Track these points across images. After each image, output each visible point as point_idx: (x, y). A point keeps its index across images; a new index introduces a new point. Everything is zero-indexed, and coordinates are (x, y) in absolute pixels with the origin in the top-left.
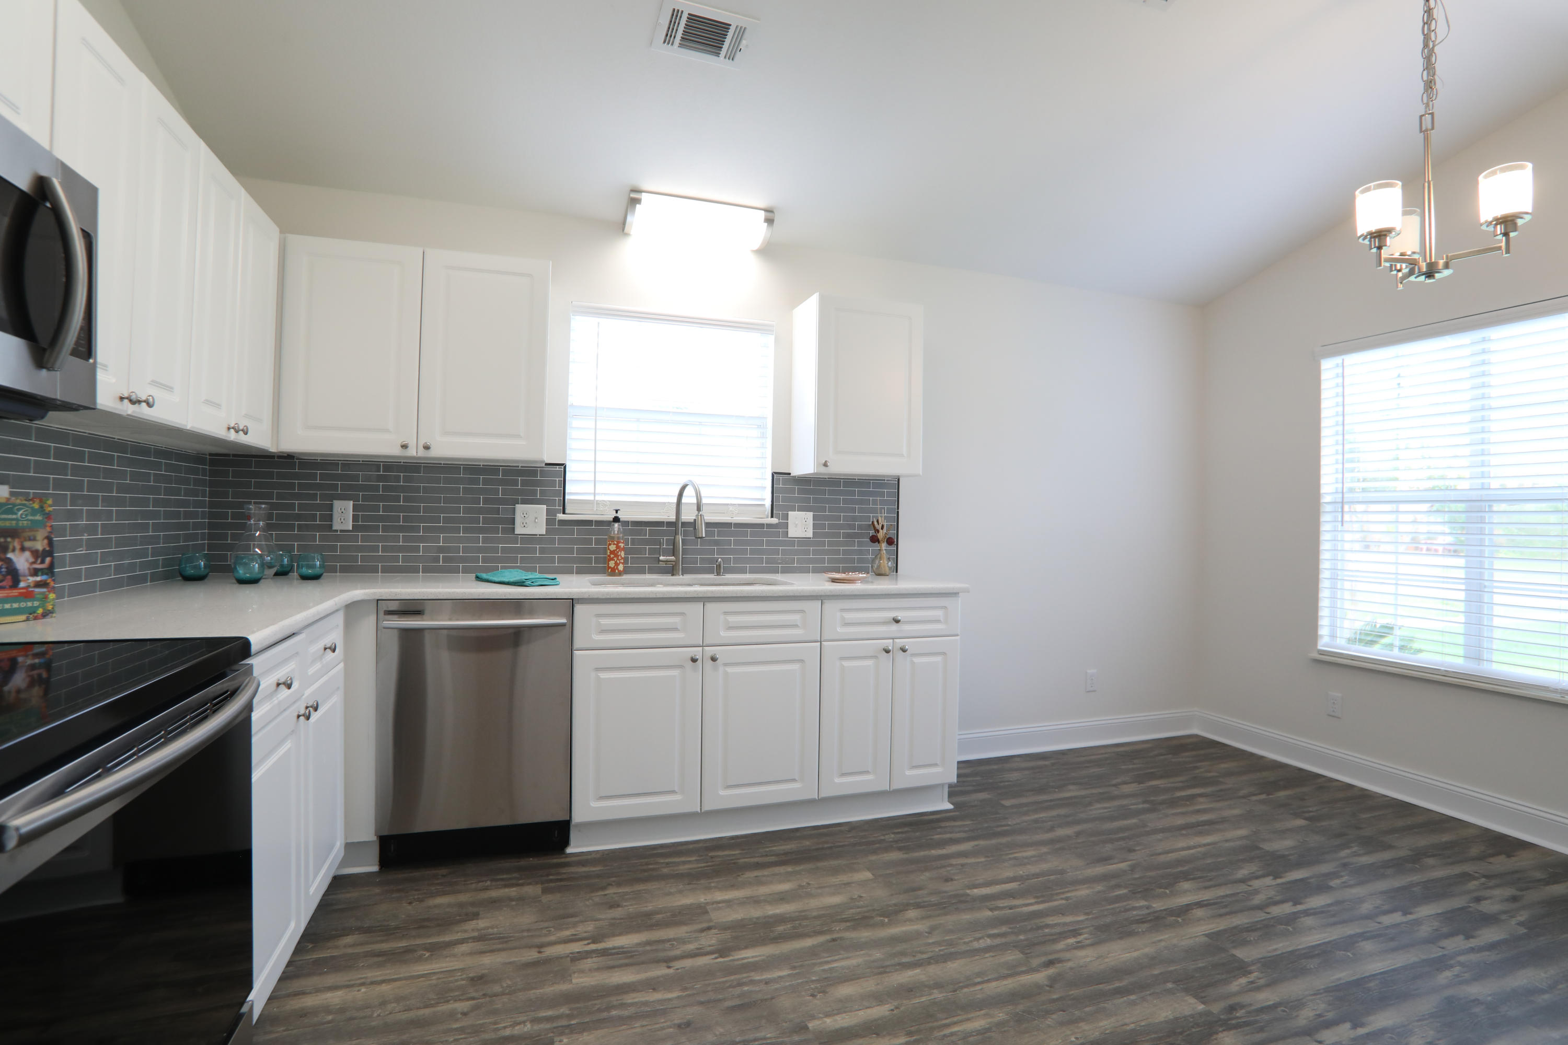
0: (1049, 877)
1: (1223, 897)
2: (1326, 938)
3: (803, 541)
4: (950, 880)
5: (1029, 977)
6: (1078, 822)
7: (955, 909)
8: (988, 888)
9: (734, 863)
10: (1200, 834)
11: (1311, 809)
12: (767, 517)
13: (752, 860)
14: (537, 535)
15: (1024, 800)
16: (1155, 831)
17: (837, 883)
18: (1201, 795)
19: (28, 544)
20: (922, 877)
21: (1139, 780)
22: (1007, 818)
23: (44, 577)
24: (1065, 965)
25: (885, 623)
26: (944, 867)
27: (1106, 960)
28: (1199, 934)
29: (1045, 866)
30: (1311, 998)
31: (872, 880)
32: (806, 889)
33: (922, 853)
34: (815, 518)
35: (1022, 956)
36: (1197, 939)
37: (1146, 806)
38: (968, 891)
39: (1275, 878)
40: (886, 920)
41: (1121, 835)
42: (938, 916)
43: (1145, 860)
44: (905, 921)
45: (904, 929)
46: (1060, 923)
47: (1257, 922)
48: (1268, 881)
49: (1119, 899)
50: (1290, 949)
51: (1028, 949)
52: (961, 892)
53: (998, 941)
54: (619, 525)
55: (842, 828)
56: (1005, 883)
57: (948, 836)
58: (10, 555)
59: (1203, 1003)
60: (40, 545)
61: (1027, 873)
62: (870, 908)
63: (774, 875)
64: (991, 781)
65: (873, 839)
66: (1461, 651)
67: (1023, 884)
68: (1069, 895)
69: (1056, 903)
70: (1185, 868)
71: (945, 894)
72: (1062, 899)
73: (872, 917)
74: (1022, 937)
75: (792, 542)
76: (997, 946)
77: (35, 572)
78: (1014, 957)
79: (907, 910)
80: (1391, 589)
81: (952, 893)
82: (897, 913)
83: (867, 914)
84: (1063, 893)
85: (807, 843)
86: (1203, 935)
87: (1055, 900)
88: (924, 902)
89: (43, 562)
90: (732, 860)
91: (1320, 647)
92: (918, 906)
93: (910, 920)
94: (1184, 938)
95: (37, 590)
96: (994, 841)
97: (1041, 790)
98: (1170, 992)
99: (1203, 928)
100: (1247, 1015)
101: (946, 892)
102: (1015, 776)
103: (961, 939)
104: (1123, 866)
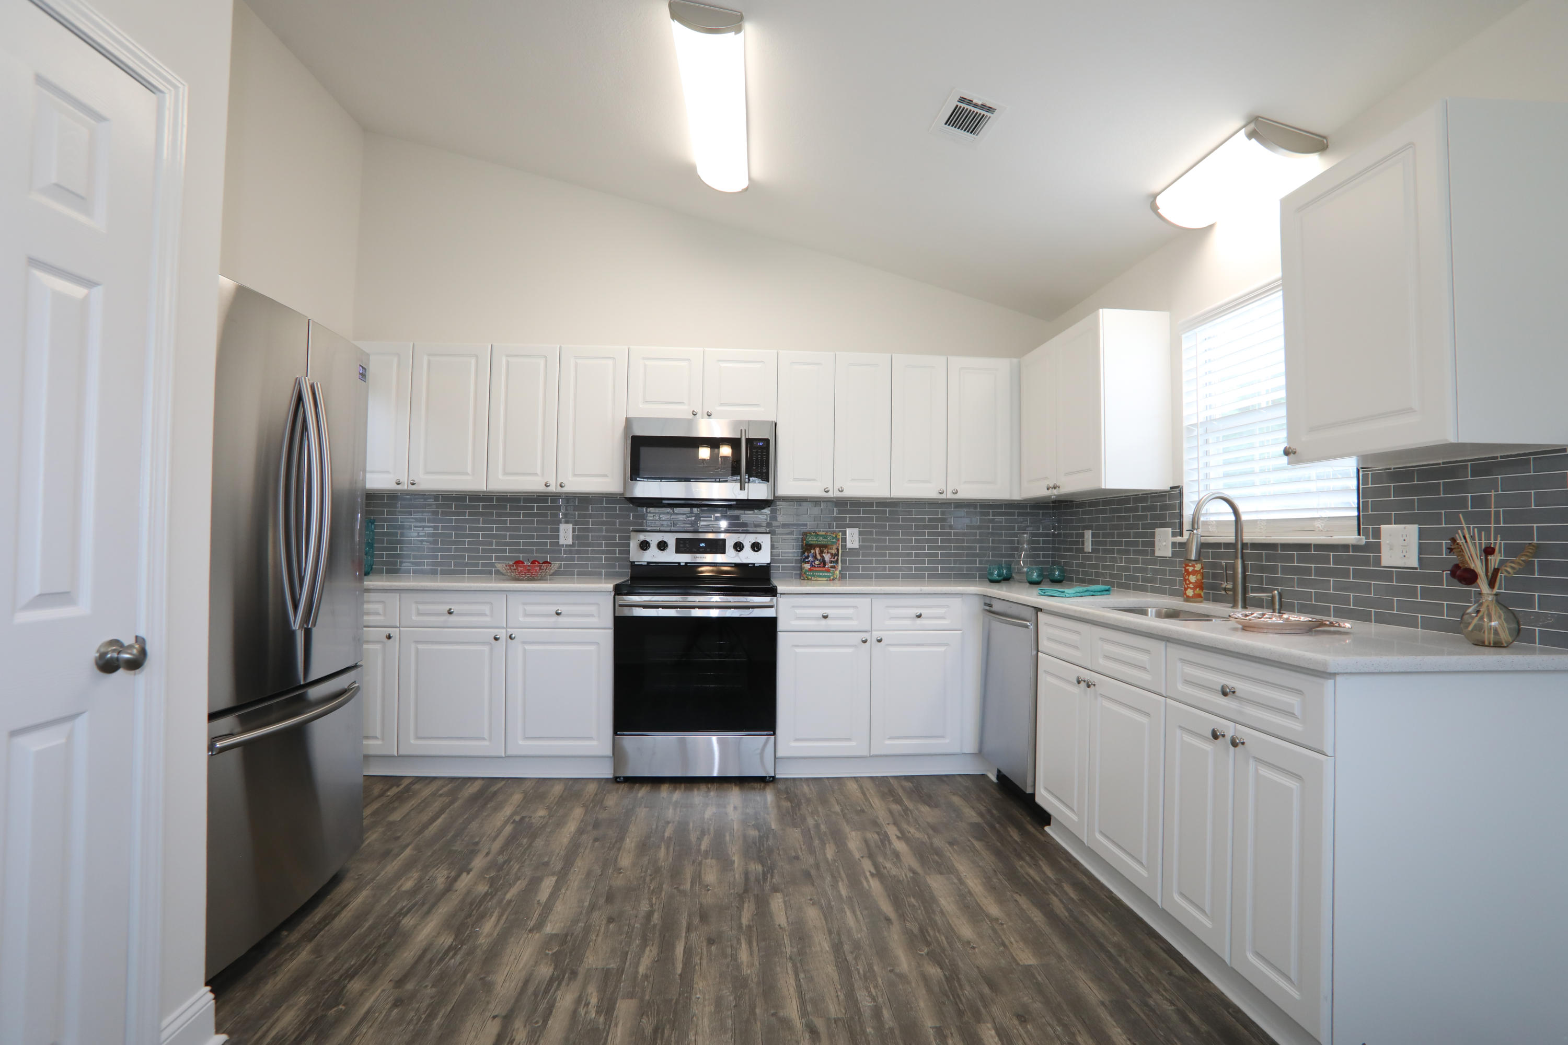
3: (1405, 574)
12: (1353, 535)
14: (1166, 557)
19: (829, 551)
23: (834, 564)
34: (1422, 534)
58: (824, 555)
60: (834, 551)
75: (1386, 574)
77: (831, 562)
89: (834, 558)
95: (831, 569)
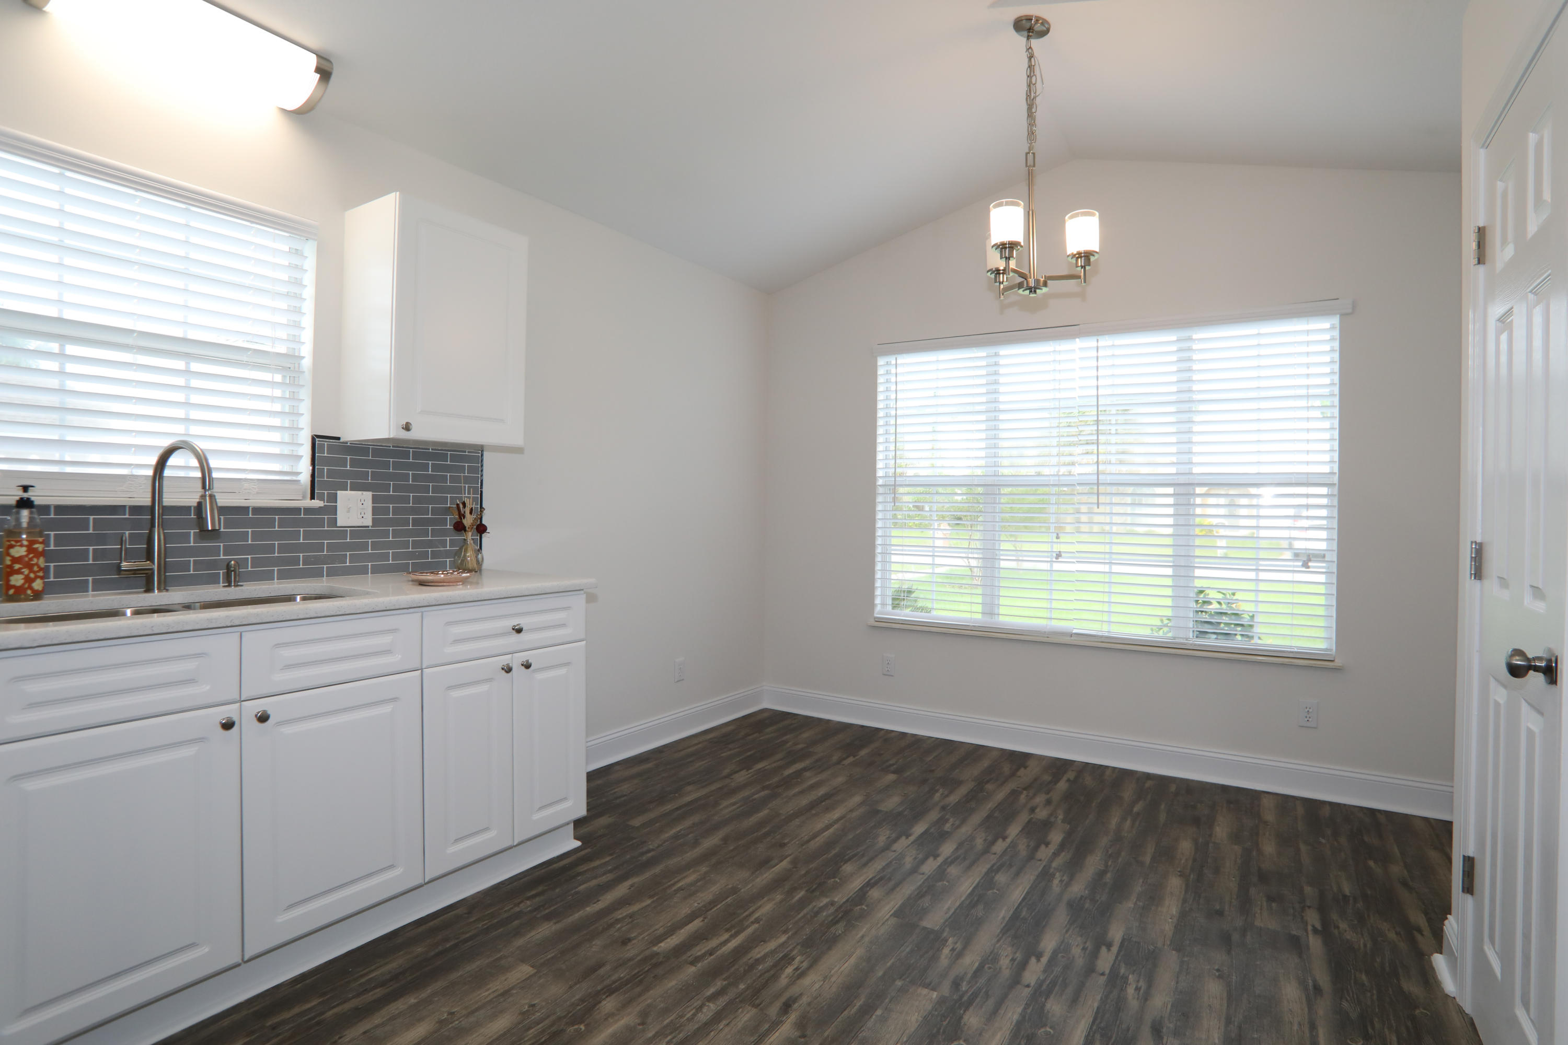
0: (727, 901)
1: (883, 869)
2: (974, 882)
3: (359, 532)
4: (625, 942)
5: (777, 1034)
6: (716, 827)
7: (654, 977)
8: (674, 937)
9: (318, 1023)
10: (828, 809)
11: (891, 762)
12: (304, 498)
13: (347, 1006)
15: (651, 815)
16: (790, 818)
17: (492, 996)
18: (805, 769)
20: (594, 949)
21: (746, 764)
22: (645, 842)
24: (801, 1002)
25: (503, 634)
26: (611, 925)
27: (833, 979)
28: (887, 917)
29: (715, 889)
30: (997, 945)
31: (534, 975)
32: (452, 1023)
33: (577, 916)
34: (375, 499)
35: (755, 1010)
36: (889, 922)
37: (766, 792)
38: (655, 949)
39: (907, 836)
40: (582, 1027)
41: (764, 830)
42: (640, 995)
43: (800, 852)
44: (606, 1019)
45: (610, 1031)
46: (767, 953)
47: (921, 886)
48: (903, 843)
49: (803, 903)
50: (958, 904)
51: (756, 999)
52: (647, 953)
53: (722, 1002)
54: (31, 513)
55: (459, 911)
56: (687, 925)
57: (594, 882)
59: (934, 989)
61: (702, 904)
62: (553, 1018)
63: (393, 1018)
64: (604, 800)
65: (506, 915)
66: (979, 608)
67: (705, 918)
68: (756, 915)
69: (750, 931)
70: (837, 850)
71: (631, 963)
72: (753, 923)
73: (563, 1031)
74: (742, 986)
75: (342, 533)
76: (724, 1009)
78: (748, 1016)
79: (600, 1002)
80: (929, 560)
81: (639, 958)
82: (590, 1010)
83: (554, 1029)
84: (750, 915)
85: (419, 950)
86: (891, 916)
87: (748, 927)
88: (614, 982)
90: (310, 1019)
91: (876, 615)
92: (610, 991)
93: (611, 1015)
94: (879, 925)
96: (647, 875)
97: (661, 799)
98: (903, 991)
99: (887, 908)
100: (969, 985)
101: (630, 960)
102: (625, 788)
103: (682, 1017)
104: (785, 864)
